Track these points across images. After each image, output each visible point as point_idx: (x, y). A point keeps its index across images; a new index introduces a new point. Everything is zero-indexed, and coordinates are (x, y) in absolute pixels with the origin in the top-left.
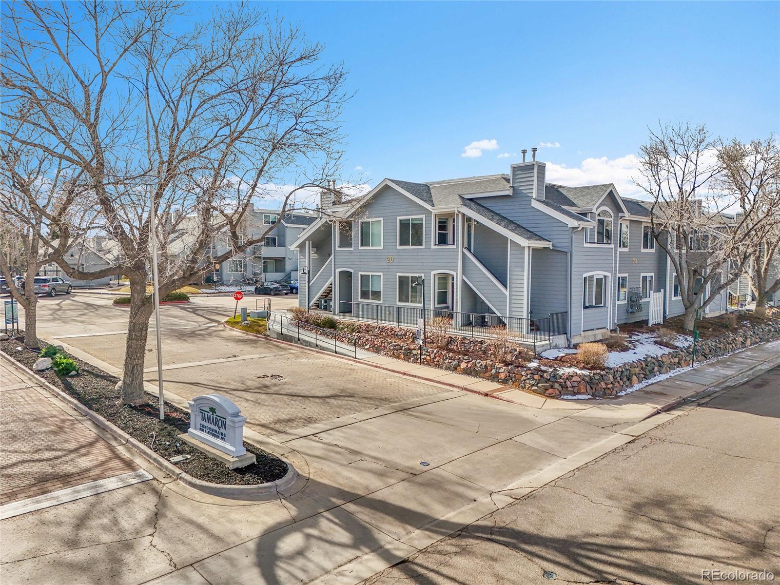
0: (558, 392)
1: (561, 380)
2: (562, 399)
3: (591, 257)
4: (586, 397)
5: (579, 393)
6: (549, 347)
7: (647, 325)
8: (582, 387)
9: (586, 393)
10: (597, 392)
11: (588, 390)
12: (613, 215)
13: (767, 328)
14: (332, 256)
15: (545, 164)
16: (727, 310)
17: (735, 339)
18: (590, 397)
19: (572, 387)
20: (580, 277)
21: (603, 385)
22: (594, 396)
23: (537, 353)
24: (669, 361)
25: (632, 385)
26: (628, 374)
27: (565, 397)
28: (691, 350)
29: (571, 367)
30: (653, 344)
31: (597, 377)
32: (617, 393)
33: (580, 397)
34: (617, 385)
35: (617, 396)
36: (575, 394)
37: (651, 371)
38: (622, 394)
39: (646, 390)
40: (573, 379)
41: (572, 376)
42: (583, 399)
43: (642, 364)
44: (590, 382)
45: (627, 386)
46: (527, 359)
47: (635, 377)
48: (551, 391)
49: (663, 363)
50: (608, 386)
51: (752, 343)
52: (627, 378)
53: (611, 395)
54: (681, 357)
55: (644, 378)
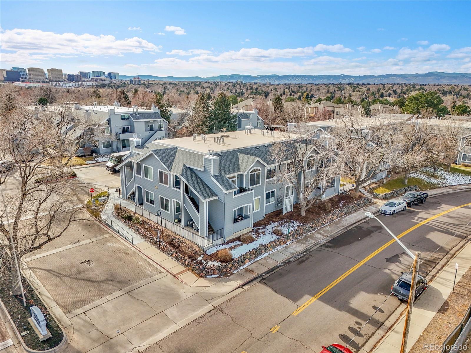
0: (204, 275)
1: (206, 269)
2: (206, 278)
5: (214, 274)
6: (212, 246)
7: (282, 214)
8: (215, 272)
11: (218, 273)
12: (261, 169)
13: (352, 206)
14: (134, 178)
16: (339, 193)
17: (325, 218)
18: (218, 276)
19: (211, 272)
22: (220, 275)
23: (204, 251)
24: (272, 245)
25: (244, 265)
26: (242, 260)
27: (207, 277)
28: (290, 234)
29: (214, 260)
30: (271, 234)
31: (222, 267)
32: (233, 271)
33: (214, 276)
34: (233, 268)
35: (232, 274)
36: (212, 275)
37: (260, 253)
38: (235, 272)
39: (248, 268)
40: (212, 269)
41: (211, 267)
42: (215, 278)
43: (253, 252)
44: (219, 269)
45: (240, 266)
46: (200, 255)
47: (247, 260)
48: (201, 274)
49: (268, 247)
50: (228, 270)
51: (337, 218)
52: (242, 262)
53: (229, 273)
54: (281, 241)
55: (254, 258)
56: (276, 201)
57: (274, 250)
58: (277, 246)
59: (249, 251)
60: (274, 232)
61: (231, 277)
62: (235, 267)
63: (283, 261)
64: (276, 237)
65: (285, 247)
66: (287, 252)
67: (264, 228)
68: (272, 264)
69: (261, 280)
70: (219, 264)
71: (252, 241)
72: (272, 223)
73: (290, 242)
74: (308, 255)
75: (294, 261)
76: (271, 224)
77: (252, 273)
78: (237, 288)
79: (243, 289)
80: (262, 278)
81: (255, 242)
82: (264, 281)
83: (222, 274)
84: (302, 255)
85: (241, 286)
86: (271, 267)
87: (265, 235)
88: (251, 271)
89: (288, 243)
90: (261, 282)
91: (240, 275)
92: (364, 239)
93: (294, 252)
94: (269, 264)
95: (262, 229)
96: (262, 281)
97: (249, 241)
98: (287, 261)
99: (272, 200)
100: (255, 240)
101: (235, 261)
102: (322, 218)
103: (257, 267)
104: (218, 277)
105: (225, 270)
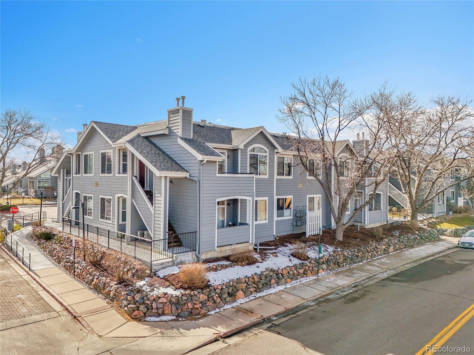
0: (142, 314)
1: (148, 302)
2: (145, 321)
3: (227, 185)
4: (170, 318)
5: (163, 314)
6: (171, 264)
7: (305, 236)
8: (166, 308)
9: (171, 314)
10: (183, 312)
11: (173, 312)
12: (267, 151)
15: (192, 110)
16: (387, 222)
18: (174, 317)
19: (157, 308)
20: (213, 202)
21: (190, 305)
22: (178, 316)
23: (153, 271)
24: (291, 273)
25: (234, 301)
26: (230, 291)
27: (148, 319)
28: (322, 260)
29: (169, 286)
30: (287, 256)
31: (184, 298)
32: (209, 311)
33: (163, 318)
34: (210, 303)
35: (205, 315)
36: (159, 315)
37: (267, 284)
38: (213, 312)
39: (242, 306)
40: (160, 301)
41: (160, 298)
42: (165, 321)
43: (254, 279)
44: (177, 303)
45: (226, 303)
46: (141, 278)
47: (241, 292)
48: (136, 312)
49: (282, 275)
50: (195, 306)
51: (395, 250)
52: (229, 294)
53: (199, 314)
54: (307, 268)
55: (255, 291)
56: (293, 216)
57: (295, 283)
58: (299, 277)
59: (246, 277)
60: (293, 255)
61: (201, 321)
62: (215, 302)
63: (315, 298)
64: (296, 261)
65: (316, 280)
66: (319, 287)
67: (276, 249)
68: (291, 302)
69: (268, 328)
70: (178, 293)
71: (251, 262)
72: (288, 245)
73: (323, 273)
74: (362, 290)
75: (338, 299)
76: (286, 246)
77: (250, 314)
78: (211, 342)
79: (226, 343)
80: (271, 324)
81: (257, 264)
82: (277, 329)
83: (182, 314)
84: (351, 291)
85: (222, 337)
86: (291, 307)
87: (277, 256)
88: (249, 312)
89: (320, 275)
90: (269, 329)
91: (223, 319)
92: (457, 272)
93: (334, 286)
94: (286, 301)
95: (270, 249)
96: (272, 329)
97: (247, 262)
98: (323, 299)
99: (288, 215)
100: (258, 262)
101: (215, 290)
102: (371, 246)
103: (261, 305)
104: (172, 320)
105: (189, 304)
